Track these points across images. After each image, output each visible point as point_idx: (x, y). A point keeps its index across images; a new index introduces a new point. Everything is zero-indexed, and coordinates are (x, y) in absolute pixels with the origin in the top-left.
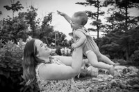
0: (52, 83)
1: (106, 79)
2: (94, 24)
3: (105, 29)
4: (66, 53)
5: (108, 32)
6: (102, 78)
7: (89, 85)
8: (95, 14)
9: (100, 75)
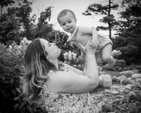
0: (65, 97)
1: (122, 91)
2: (105, 20)
3: (119, 27)
4: (70, 58)
5: (122, 30)
6: (116, 89)
7: (101, 99)
8: (105, 8)
9: (114, 86)
